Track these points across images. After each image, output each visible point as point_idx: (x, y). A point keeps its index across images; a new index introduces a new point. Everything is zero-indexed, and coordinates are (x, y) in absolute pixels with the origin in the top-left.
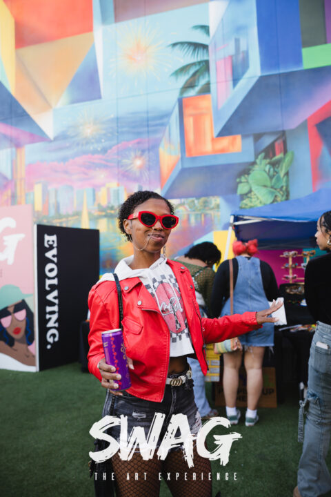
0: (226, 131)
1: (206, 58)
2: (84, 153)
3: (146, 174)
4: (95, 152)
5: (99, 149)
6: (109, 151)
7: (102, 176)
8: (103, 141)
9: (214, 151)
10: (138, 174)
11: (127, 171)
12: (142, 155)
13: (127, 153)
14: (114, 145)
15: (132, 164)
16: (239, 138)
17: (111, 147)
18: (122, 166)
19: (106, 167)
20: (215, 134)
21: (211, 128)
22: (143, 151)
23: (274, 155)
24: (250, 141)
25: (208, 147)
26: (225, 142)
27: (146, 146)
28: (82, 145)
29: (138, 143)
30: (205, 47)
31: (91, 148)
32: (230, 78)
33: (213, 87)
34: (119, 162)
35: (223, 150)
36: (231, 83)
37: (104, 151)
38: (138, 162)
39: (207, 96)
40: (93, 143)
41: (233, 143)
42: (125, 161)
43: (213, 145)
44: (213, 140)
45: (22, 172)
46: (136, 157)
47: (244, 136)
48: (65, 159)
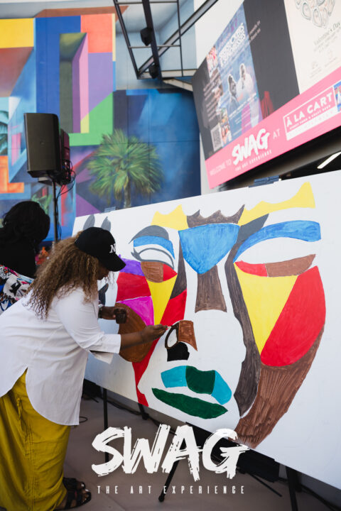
0: (15, 180)
1: (6, 132)
9: (8, 191)
16: (23, 184)
20: (9, 181)
21: (7, 178)
23: (42, 196)
24: (29, 186)
25: (5, 188)
26: (15, 186)
30: (6, 125)
32: (19, 147)
33: (9, 151)
35: (13, 191)
36: (19, 150)
39: (6, 156)
41: (19, 187)
43: (8, 187)
44: (8, 184)
47: (26, 184)
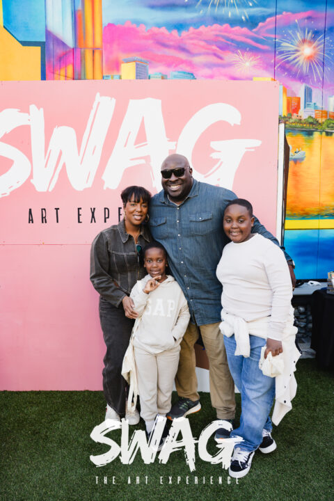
2: (217, 20)
3: (319, 70)
4: (235, 22)
5: (243, 18)
6: (260, 24)
7: (247, 64)
8: (251, 4)
10: (305, 70)
11: (288, 62)
12: (314, 39)
13: (290, 32)
14: (270, 16)
15: (297, 51)
17: (263, 18)
18: (281, 53)
19: (254, 50)
22: (316, 33)
27: (320, 25)
28: (213, 5)
29: (309, 18)
31: (230, 15)
34: (276, 45)
37: (252, 22)
38: (307, 50)
40: (232, 5)
42: (286, 45)
45: (95, 37)
46: (304, 41)
48: (180, 26)
